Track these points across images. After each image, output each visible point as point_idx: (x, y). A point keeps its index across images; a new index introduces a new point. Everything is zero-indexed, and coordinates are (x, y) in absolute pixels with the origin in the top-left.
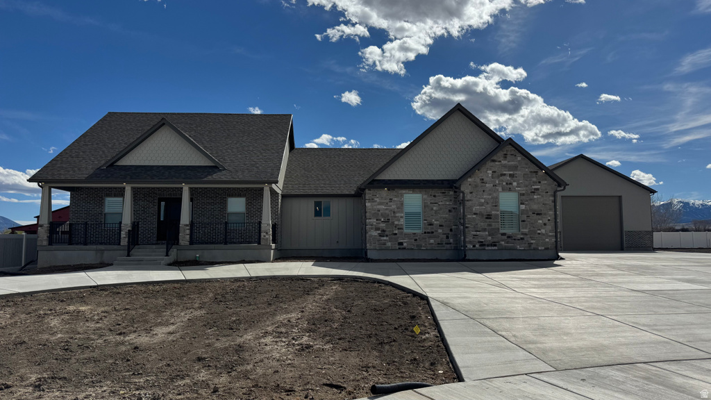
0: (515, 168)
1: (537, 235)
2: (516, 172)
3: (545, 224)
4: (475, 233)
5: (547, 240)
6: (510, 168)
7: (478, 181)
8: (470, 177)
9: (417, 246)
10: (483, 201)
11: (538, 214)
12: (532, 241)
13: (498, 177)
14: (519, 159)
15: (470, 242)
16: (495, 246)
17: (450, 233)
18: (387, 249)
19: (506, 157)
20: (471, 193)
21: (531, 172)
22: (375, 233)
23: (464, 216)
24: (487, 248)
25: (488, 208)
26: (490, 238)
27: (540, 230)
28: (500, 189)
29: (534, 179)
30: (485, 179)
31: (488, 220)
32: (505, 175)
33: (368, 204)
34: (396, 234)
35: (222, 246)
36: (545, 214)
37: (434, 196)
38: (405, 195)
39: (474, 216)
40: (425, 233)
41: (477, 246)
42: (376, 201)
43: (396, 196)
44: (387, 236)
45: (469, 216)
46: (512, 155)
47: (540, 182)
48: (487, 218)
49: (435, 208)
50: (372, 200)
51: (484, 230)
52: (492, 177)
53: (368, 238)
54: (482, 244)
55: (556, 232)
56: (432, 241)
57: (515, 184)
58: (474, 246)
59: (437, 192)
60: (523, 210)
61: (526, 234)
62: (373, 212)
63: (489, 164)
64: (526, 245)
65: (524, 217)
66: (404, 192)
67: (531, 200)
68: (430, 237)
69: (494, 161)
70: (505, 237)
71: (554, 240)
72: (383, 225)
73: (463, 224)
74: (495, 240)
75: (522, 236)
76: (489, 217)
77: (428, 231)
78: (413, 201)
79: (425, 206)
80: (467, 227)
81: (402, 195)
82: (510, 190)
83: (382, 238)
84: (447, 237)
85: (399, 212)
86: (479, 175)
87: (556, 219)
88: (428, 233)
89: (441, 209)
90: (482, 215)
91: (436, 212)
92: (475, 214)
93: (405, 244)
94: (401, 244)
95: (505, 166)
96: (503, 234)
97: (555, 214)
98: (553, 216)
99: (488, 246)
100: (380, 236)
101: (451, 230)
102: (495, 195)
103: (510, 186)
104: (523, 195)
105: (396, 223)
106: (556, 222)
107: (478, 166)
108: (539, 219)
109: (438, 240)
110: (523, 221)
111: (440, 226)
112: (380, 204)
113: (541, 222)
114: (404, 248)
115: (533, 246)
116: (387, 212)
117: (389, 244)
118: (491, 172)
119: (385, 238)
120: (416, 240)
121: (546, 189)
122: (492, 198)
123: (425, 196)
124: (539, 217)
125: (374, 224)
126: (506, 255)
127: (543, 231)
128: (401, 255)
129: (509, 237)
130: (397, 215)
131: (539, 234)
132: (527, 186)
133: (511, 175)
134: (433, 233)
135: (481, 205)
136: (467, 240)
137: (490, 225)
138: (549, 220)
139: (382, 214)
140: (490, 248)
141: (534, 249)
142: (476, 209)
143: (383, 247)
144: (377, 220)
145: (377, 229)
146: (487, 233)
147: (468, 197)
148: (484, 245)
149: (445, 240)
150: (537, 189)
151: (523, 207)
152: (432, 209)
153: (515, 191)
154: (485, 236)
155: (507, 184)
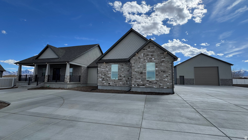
0: (153, 52)
1: (163, 82)
2: (154, 54)
3: (167, 77)
4: (135, 80)
5: (168, 84)
6: (151, 52)
7: (137, 58)
8: (134, 57)
9: (115, 85)
10: (139, 66)
11: (164, 72)
12: (161, 84)
13: (146, 56)
14: (155, 48)
15: (133, 84)
16: (144, 86)
17: (128, 80)
18: (104, 86)
19: (149, 48)
20: (134, 63)
21: (161, 53)
22: (101, 79)
23: (131, 73)
24: (140, 87)
25: (141, 69)
26: (142, 82)
27: (165, 79)
28: (147, 61)
29: (162, 56)
30: (140, 57)
31: (141, 75)
32: (149, 55)
33: (99, 69)
34: (108, 80)
36: (167, 72)
37: (122, 65)
38: (112, 65)
39: (135, 73)
40: (118, 80)
41: (136, 86)
42: (101, 68)
43: (109, 66)
44: (105, 81)
45: (133, 73)
46: (152, 46)
47: (165, 58)
48: (141, 74)
49: (122, 70)
50: (100, 67)
51: (139, 79)
52: (143, 56)
53: (98, 81)
54: (138, 85)
55: (173, 80)
56: (121, 83)
57: (153, 59)
58: (135, 86)
59: (124, 64)
60: (157, 70)
61: (158, 81)
62: (100, 71)
63: (142, 51)
64: (158, 86)
65: (158, 73)
66: (111, 64)
67: (161, 65)
68: (120, 82)
69: (144, 49)
70: (148, 82)
71: (171, 84)
72: (103, 76)
73: (131, 76)
74: (145, 83)
75: (156, 82)
76: (141, 73)
77: (120, 79)
78: (115, 68)
79: (119, 69)
80: (132, 78)
81: (111, 65)
82: (151, 62)
83: (103, 81)
84: (127, 82)
85: (109, 71)
86: (138, 55)
87: (172, 74)
88: (120, 80)
89: (124, 70)
90: (139, 72)
91: (123, 71)
92: (136, 72)
93: (111, 84)
94: (109, 84)
95: (149, 51)
96: (148, 81)
97: (172, 72)
98: (171, 73)
99: (141, 86)
100: (102, 80)
102: (144, 64)
103: (151, 60)
104: (157, 63)
105: (108, 76)
106: (172, 75)
107: (138, 52)
108: (164, 74)
109: (123, 83)
110: (157, 75)
111: (124, 77)
112: (103, 68)
113: (165, 75)
114: (110, 86)
115: (161, 86)
116: (105, 71)
117: (105, 84)
118: (143, 54)
119: (104, 81)
120: (115, 82)
121: (168, 61)
122: (143, 65)
123: (119, 65)
124: (164, 73)
125: (101, 76)
126: (149, 90)
127: (166, 80)
128: (109, 88)
129: (150, 82)
130: (109, 72)
131: (164, 81)
132: (159, 60)
133: (151, 55)
134: (121, 79)
135: (139, 68)
136: (132, 83)
137: (142, 77)
138: (169, 75)
139: (103, 72)
140: (142, 87)
141: (162, 88)
142: (136, 70)
143: (103, 85)
144: (101, 74)
145: (101, 78)
146: (140, 80)
147: (133, 65)
148: (139, 85)
149: (126, 83)
150: (164, 61)
151: (157, 69)
152: (121, 70)
153: (154, 62)
154: (140, 81)
155: (150, 59)
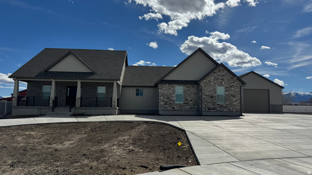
0: (224, 76)
1: (233, 105)
2: (224, 78)
3: (236, 101)
4: (206, 104)
5: (237, 107)
6: (222, 76)
7: (208, 81)
8: (204, 79)
9: (181, 109)
10: (210, 90)
11: (233, 96)
12: (231, 108)
13: (216, 80)
14: (225, 72)
15: (204, 108)
16: (215, 109)
17: (195, 104)
18: (168, 110)
19: (220, 71)
20: (204, 86)
21: (230, 78)
22: (162, 103)
23: (201, 96)
24: (211, 110)
25: (212, 93)
26: (212, 106)
27: (234, 103)
28: (217, 85)
29: (232, 81)
30: (211, 80)
31: (212, 98)
32: (219, 79)
33: (160, 91)
34: (171, 104)
35: (95, 108)
36: (236, 96)
37: (189, 88)
38: (176, 87)
39: (206, 96)
40: (184, 103)
41: (207, 109)
42: (163, 89)
43: (172, 87)
44: (168, 104)
45: (203, 97)
46: (222, 70)
47: (234, 82)
49: (189, 93)
50: (161, 89)
51: (210, 103)
52: (214, 80)
53: (159, 105)
54: (209, 109)
55: (241, 104)
56: (187, 107)
57: (223, 83)
58: (205, 110)
59: (190, 86)
60: (227, 94)
61: (228, 105)
62: (162, 94)
63: (213, 74)
64: (228, 109)
65: (227, 97)
66: (175, 85)
67: (230, 90)
68: (186, 105)
69: (214, 73)
70: (219, 106)
71: (240, 107)
72: (166, 100)
73: (201, 100)
74: (215, 107)
75: (226, 106)
76: (212, 97)
77: (186, 102)
78: (179, 89)
79: (185, 92)
80: (203, 101)
81: (175, 87)
82: (221, 85)
84: (194, 106)
85: (173, 94)
86: (208, 78)
87: (241, 98)
89: (191, 93)
90: (209, 96)
92: (206, 95)
94: (174, 108)
95: (219, 75)
96: (218, 105)
97: (241, 96)
98: (240, 97)
99: (211, 109)
100: (165, 104)
101: (196, 102)
102: (215, 87)
103: (221, 84)
104: (227, 88)
105: (172, 99)
106: (241, 100)
107: (207, 75)
108: (234, 98)
109: (190, 107)
110: (227, 99)
111: (191, 100)
112: (165, 90)
113: (234, 99)
114: (175, 110)
115: (231, 110)
116: (168, 94)
117: (168, 108)
118: (213, 77)
120: (180, 106)
121: (237, 85)
122: (214, 89)
123: (185, 88)
124: (234, 97)
125: (162, 99)
126: (219, 114)
127: (235, 103)
128: (174, 113)
129: (220, 106)
130: (172, 95)
131: (234, 105)
132: (229, 84)
133: (222, 79)
134: (188, 103)
135: (209, 92)
136: (202, 107)
137: (212, 101)
138: (238, 99)
139: (166, 95)
140: (212, 110)
141: (231, 111)
142: (207, 93)
143: (166, 109)
144: (163, 97)
145: (163, 101)
146: (211, 104)
147: (203, 88)
148: (210, 109)
150: (233, 85)
151: (227, 93)
152: (188, 93)
153: (223, 86)
154: (210, 105)
155: (220, 83)
